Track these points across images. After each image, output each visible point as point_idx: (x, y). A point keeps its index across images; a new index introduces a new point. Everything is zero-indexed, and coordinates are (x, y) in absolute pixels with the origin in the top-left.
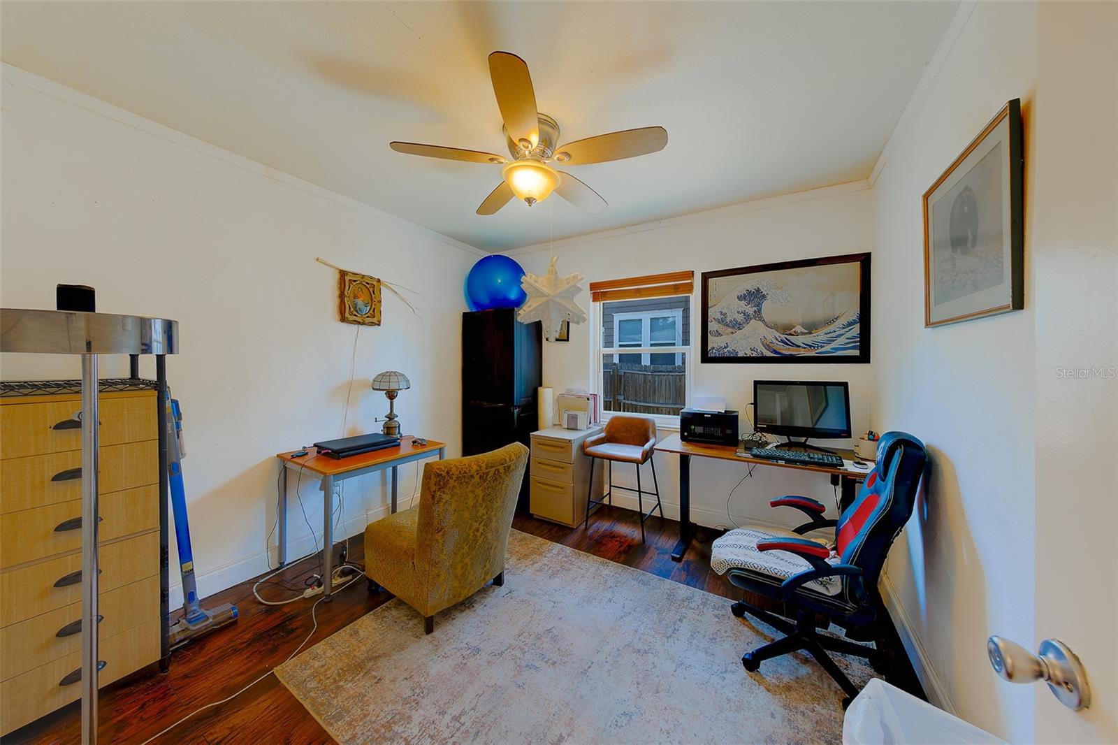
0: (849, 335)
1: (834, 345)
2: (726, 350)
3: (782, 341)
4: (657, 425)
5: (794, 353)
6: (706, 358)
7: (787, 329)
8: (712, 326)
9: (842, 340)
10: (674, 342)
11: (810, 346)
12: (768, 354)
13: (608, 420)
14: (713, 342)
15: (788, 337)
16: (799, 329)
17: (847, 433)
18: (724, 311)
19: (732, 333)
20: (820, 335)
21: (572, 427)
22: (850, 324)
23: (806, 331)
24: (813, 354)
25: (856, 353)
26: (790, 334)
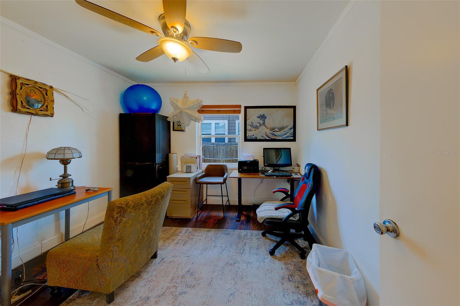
0: (290, 132)
1: (286, 136)
2: (253, 137)
3: (271, 134)
4: (228, 167)
5: (275, 138)
6: (246, 140)
7: (273, 129)
8: (248, 127)
9: (289, 134)
10: (224, 133)
11: (280, 136)
12: (267, 138)
13: (206, 167)
14: (249, 134)
15: (274, 132)
16: (276, 130)
17: (290, 165)
18: (252, 122)
19: (255, 130)
20: (282, 132)
21: (188, 171)
22: (291, 129)
23: (279, 130)
24: (280, 138)
25: (292, 138)
26: (274, 131)
